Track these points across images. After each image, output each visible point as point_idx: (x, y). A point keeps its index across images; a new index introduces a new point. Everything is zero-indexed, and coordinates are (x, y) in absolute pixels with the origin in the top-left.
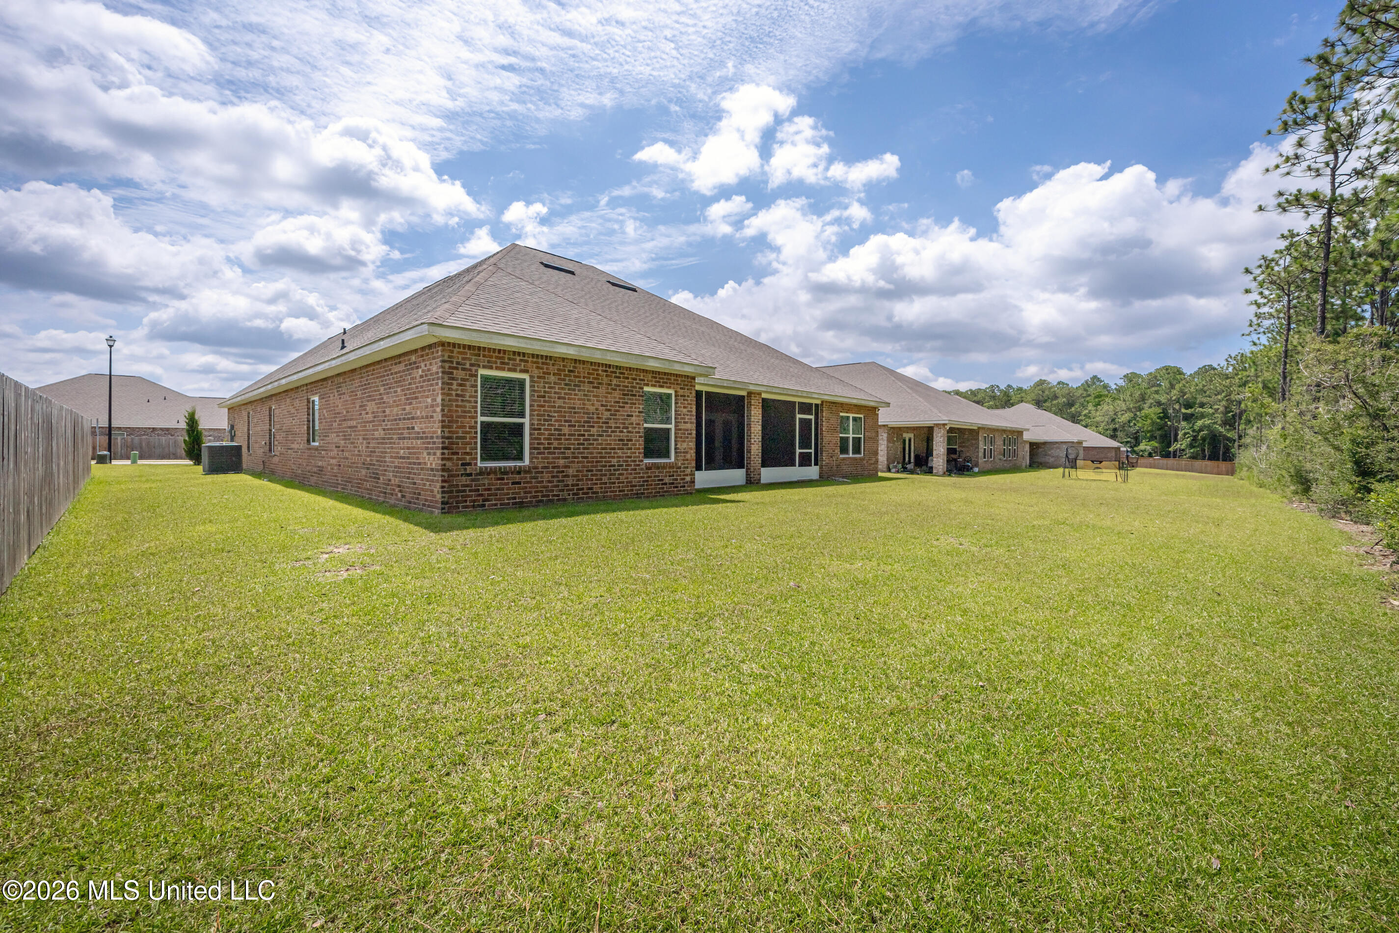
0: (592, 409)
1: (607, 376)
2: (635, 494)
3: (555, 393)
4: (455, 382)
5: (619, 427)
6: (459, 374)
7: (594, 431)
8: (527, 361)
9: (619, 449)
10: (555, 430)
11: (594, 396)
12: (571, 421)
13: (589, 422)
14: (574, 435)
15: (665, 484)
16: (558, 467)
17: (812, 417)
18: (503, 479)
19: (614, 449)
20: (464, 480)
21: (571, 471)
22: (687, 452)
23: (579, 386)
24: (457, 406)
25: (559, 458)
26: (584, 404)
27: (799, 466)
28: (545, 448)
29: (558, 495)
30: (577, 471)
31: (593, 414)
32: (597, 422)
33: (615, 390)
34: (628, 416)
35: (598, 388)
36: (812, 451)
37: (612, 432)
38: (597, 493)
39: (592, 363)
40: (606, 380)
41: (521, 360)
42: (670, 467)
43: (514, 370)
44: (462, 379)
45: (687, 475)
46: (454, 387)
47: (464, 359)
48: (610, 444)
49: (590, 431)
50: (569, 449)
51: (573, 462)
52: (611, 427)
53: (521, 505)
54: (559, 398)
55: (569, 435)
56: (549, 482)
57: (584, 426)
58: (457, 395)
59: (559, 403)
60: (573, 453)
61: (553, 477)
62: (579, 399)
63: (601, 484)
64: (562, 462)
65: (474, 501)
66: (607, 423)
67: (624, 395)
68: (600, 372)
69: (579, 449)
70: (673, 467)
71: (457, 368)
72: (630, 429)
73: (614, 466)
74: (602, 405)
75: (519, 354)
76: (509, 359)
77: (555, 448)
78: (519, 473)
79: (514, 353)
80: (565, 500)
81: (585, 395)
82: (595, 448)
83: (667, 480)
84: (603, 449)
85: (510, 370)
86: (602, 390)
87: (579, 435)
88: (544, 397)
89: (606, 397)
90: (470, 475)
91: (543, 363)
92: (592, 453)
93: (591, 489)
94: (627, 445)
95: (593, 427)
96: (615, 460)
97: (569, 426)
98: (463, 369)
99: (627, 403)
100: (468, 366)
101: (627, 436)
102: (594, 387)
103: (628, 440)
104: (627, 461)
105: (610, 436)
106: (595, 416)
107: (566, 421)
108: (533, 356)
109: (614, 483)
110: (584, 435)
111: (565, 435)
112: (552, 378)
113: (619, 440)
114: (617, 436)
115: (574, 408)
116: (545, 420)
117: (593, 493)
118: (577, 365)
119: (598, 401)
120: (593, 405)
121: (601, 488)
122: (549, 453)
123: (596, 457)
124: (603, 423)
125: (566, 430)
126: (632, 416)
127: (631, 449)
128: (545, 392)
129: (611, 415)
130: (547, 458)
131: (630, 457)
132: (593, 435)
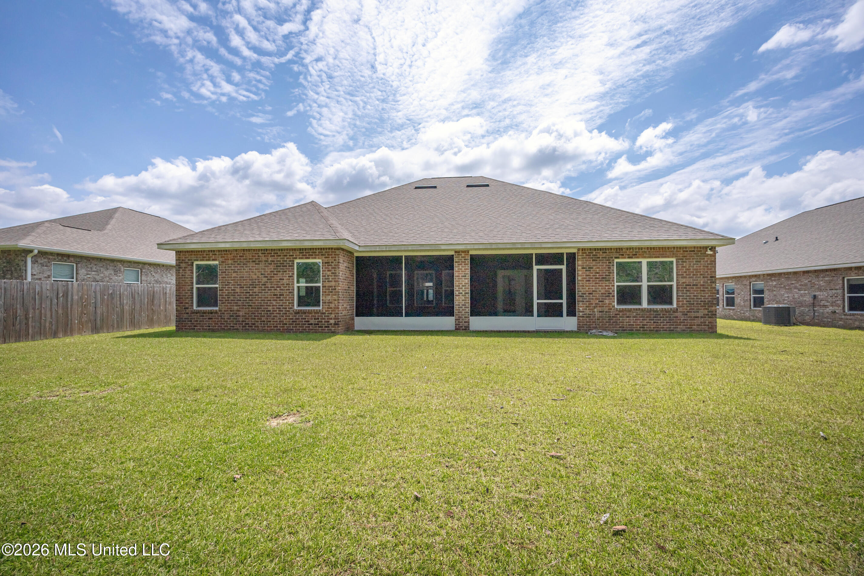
0: (255, 277)
1: (264, 256)
2: (286, 329)
3: (232, 270)
4: (181, 269)
5: (273, 287)
6: (183, 265)
7: (256, 290)
8: (216, 254)
9: (274, 300)
10: (232, 290)
11: (256, 269)
12: (241, 285)
13: (253, 285)
14: (243, 293)
15: (312, 324)
16: (234, 311)
17: (564, 267)
18: (203, 316)
19: (270, 300)
20: (185, 316)
21: (241, 314)
22: (331, 303)
23: (247, 264)
24: (182, 280)
25: (233, 306)
26: (249, 274)
27: (539, 316)
28: (226, 300)
29: (233, 327)
30: (245, 313)
31: (255, 280)
32: (258, 285)
33: (271, 264)
34: (280, 279)
35: (259, 264)
36: (564, 301)
37: (268, 290)
38: (258, 327)
39: (254, 250)
40: (264, 259)
41: (213, 254)
42: (315, 313)
43: (209, 260)
44: (185, 268)
45: (331, 319)
46: (181, 271)
47: (185, 258)
48: (268, 298)
49: (253, 290)
50: (240, 300)
51: (243, 308)
52: (268, 287)
53: (213, 331)
54: (234, 272)
55: (240, 293)
56: (228, 319)
57: (249, 287)
58: (182, 275)
59: (234, 275)
60: (243, 303)
61: (231, 316)
62: (246, 272)
63: (261, 322)
64: (235, 308)
65: (189, 326)
66: (265, 285)
67: (277, 266)
68: (260, 255)
69: (246, 300)
70: (318, 313)
71: (182, 263)
72: (282, 288)
73: (270, 311)
74: (262, 274)
75: (211, 251)
76: (206, 255)
77: (231, 300)
78: (212, 313)
79: (209, 251)
80: (237, 329)
81: (250, 269)
82: (256, 300)
83: (312, 321)
84: (262, 300)
85: (207, 260)
86: (262, 265)
87: (246, 293)
88: (225, 272)
89: (264, 269)
90: (188, 313)
91: (225, 254)
92: (255, 303)
93: (254, 324)
94: (280, 298)
95: (256, 287)
96: (271, 307)
97: (240, 287)
98: (185, 263)
99: (280, 272)
100: (187, 261)
101: (280, 292)
102: (256, 264)
103: (280, 295)
104: (280, 308)
105: (268, 293)
106: (257, 281)
107: (238, 285)
108: (219, 251)
109: (270, 321)
110: (249, 293)
111: (237, 293)
112: (230, 262)
113: (274, 295)
114: (272, 292)
115: (243, 277)
116: (226, 285)
117: (255, 327)
118: (245, 252)
119: (258, 272)
120: (255, 274)
121: (261, 324)
122: (228, 303)
123: (258, 306)
124: (262, 285)
125: (238, 290)
126: (283, 279)
127: (283, 300)
128: (226, 270)
129: (268, 279)
130: (227, 306)
131: (282, 306)
132: (255, 292)
